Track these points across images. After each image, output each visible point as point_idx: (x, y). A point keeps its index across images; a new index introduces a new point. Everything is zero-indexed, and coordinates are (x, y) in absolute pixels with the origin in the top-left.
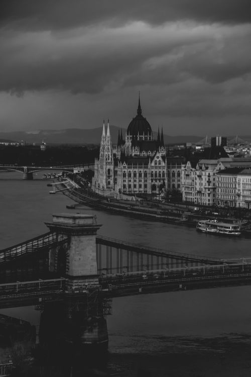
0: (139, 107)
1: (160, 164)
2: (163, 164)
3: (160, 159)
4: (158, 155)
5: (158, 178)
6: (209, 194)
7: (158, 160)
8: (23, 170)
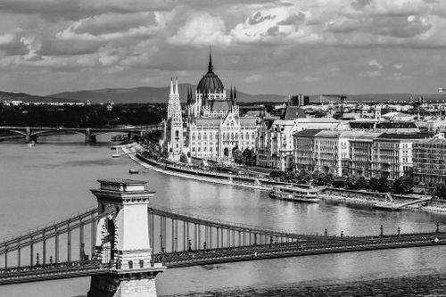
0: (210, 63)
1: (232, 124)
2: (236, 125)
3: (233, 119)
4: (230, 114)
5: (231, 140)
6: (285, 158)
7: (230, 121)
8: (85, 132)
